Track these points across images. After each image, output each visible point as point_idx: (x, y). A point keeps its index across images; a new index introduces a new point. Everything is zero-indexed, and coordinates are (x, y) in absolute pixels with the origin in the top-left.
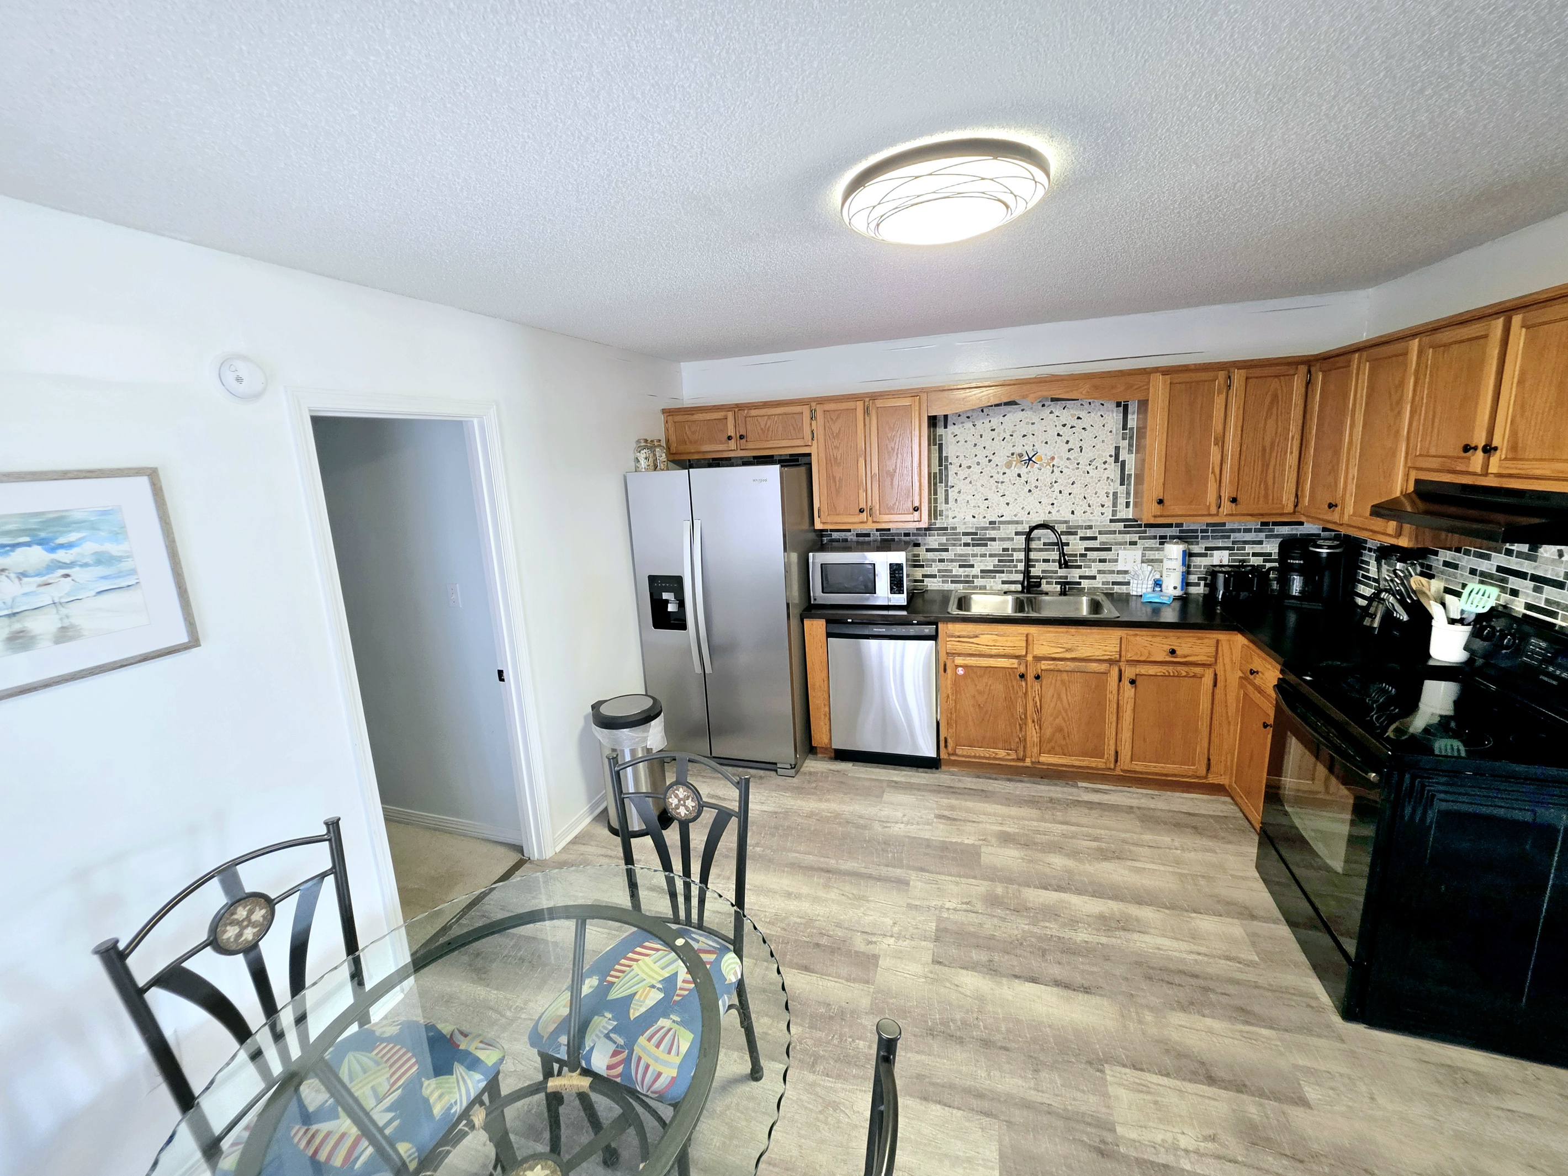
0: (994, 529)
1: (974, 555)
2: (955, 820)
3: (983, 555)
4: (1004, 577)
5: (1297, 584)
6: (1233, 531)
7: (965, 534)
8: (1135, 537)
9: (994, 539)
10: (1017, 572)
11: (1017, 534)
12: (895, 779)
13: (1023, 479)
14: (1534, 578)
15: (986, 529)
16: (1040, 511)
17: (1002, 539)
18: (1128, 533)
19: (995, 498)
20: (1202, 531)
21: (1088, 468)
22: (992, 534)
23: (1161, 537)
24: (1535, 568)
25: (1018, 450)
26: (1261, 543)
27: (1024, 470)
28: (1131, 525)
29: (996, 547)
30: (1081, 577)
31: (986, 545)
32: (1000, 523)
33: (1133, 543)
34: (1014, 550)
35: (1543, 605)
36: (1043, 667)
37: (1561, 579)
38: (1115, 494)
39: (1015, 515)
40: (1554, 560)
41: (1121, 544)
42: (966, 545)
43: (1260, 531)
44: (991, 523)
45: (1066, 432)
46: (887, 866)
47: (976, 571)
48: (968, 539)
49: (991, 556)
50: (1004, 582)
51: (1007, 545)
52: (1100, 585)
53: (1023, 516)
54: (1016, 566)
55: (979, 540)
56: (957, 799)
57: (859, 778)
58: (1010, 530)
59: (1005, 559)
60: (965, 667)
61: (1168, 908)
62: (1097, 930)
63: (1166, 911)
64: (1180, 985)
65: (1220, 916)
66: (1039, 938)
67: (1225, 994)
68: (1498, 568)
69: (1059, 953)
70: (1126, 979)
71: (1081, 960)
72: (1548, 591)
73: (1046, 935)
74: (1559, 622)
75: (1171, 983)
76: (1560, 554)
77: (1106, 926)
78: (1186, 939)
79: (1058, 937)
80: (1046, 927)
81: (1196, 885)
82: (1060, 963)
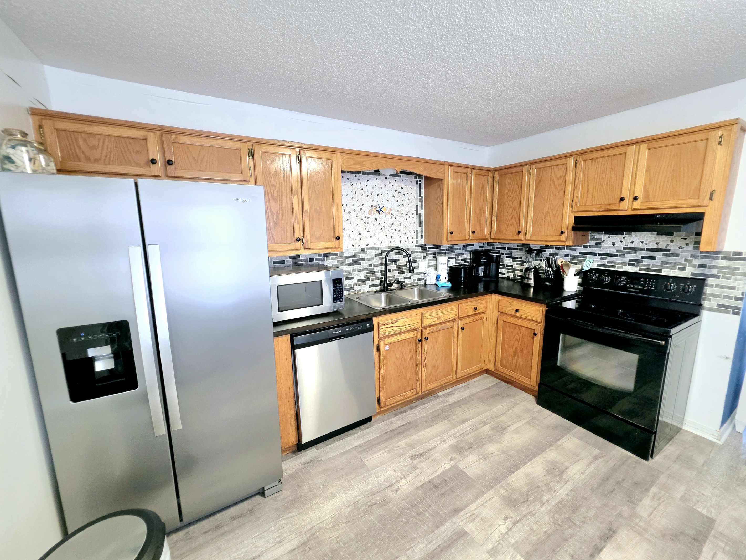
0: (364, 253)
1: (354, 271)
2: (422, 454)
3: (359, 271)
4: (370, 283)
6: (456, 249)
7: (349, 257)
8: (424, 254)
9: (364, 260)
10: (376, 279)
11: (376, 255)
12: (356, 444)
13: (378, 221)
14: (600, 254)
15: (359, 253)
16: (387, 241)
17: (369, 259)
18: (422, 252)
19: (364, 233)
20: (447, 250)
21: (406, 217)
22: (363, 256)
23: (434, 254)
24: (600, 251)
25: (375, 204)
26: (463, 254)
27: (378, 216)
28: (423, 247)
29: (365, 264)
30: (405, 278)
31: (360, 264)
32: (368, 249)
33: (424, 258)
34: (375, 265)
35: (607, 264)
36: (428, 332)
37: (615, 253)
38: (417, 231)
39: (375, 244)
40: (610, 247)
41: (420, 258)
42: (349, 264)
43: (463, 249)
44: (363, 249)
45: (396, 194)
46: (438, 527)
47: (355, 281)
48: (350, 261)
49: (363, 270)
50: (370, 286)
51: (371, 262)
52: (412, 282)
53: (379, 245)
54: (376, 276)
55: (356, 260)
56: (406, 437)
57: (333, 458)
58: (371, 254)
59: (370, 272)
60: (390, 344)
61: (551, 445)
62: (558, 482)
63: (552, 448)
64: (614, 489)
65: (563, 436)
66: (556, 512)
67: (623, 480)
68: (581, 253)
69: (574, 515)
70: (605, 505)
71: (583, 510)
72: (609, 258)
73: (554, 506)
74: (616, 269)
75: (612, 492)
76: (614, 244)
77: (556, 476)
78: (577, 459)
79: (559, 502)
80: (548, 501)
81: (538, 425)
82: (584, 522)
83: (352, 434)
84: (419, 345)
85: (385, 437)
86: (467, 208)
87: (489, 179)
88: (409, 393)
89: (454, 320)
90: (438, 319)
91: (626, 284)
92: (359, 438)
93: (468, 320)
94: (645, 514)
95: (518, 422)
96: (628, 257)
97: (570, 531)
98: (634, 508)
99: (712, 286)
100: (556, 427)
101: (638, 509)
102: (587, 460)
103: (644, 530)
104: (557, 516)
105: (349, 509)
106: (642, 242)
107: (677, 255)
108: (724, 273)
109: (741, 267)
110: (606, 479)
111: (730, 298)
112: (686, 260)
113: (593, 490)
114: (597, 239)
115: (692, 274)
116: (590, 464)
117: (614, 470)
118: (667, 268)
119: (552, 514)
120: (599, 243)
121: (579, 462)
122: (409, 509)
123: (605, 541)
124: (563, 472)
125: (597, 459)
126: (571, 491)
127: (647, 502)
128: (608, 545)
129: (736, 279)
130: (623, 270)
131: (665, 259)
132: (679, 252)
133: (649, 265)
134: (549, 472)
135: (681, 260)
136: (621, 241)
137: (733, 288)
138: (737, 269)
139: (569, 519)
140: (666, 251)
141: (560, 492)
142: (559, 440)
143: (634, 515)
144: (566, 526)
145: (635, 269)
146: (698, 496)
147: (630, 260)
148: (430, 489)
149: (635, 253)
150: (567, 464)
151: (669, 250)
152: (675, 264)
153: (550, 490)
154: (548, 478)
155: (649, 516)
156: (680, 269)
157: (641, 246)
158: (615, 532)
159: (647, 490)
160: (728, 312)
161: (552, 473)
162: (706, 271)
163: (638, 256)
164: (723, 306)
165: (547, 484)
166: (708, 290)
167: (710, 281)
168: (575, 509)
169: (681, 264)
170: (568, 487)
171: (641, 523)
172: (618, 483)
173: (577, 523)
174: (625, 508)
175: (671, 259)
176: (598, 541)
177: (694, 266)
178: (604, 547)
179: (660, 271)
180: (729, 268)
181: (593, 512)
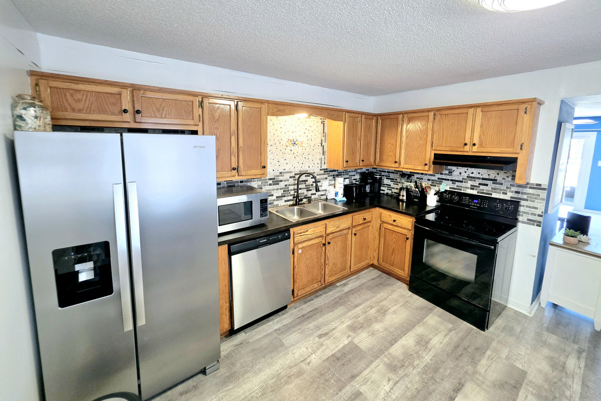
0: (281, 176)
1: (273, 190)
3: (277, 189)
4: (286, 198)
5: (368, 189)
6: (350, 172)
7: (270, 179)
8: (326, 176)
9: (281, 181)
10: (290, 195)
11: (290, 177)
12: (276, 328)
13: (292, 152)
14: (451, 180)
15: (278, 176)
16: (299, 167)
17: (285, 181)
18: (325, 174)
19: (282, 161)
20: (343, 172)
21: (314, 148)
22: (281, 178)
23: (334, 175)
24: (452, 178)
25: (291, 138)
26: (355, 175)
27: (293, 148)
28: (326, 171)
29: (282, 185)
30: (312, 194)
31: (278, 184)
32: (284, 173)
33: (326, 178)
34: (289, 185)
35: (456, 187)
36: (330, 238)
37: (461, 180)
38: (321, 158)
39: (290, 169)
40: (458, 175)
41: (323, 179)
42: (270, 185)
43: (354, 171)
44: (281, 173)
45: (307, 132)
47: (274, 197)
48: (271, 182)
49: (280, 189)
50: (285, 201)
51: (287, 183)
52: (317, 197)
53: (292, 169)
54: (290, 193)
55: (275, 182)
58: (287, 176)
59: (286, 190)
60: (302, 248)
61: (419, 323)
62: (424, 350)
63: (420, 324)
64: (462, 354)
65: (427, 315)
66: (424, 373)
67: (468, 346)
68: (438, 178)
69: (436, 375)
70: (457, 366)
71: (442, 370)
72: (457, 183)
73: (422, 369)
74: (462, 191)
75: (461, 356)
76: (460, 173)
77: (423, 346)
78: (437, 332)
79: (425, 366)
80: (417, 365)
81: (410, 307)
82: (442, 380)
83: (272, 320)
84: (324, 248)
85: (298, 320)
86: (358, 143)
87: (374, 121)
88: (316, 285)
89: (349, 228)
90: (338, 227)
91: (469, 203)
92: (278, 322)
93: (359, 228)
94: (482, 371)
95: (395, 305)
96: (470, 183)
97: (433, 387)
98: (476, 367)
99: (524, 206)
100: (422, 308)
101: (478, 367)
102: (444, 333)
103: (482, 382)
104: (424, 376)
105: (273, 381)
106: (479, 173)
107: (502, 184)
108: (531, 198)
109: (541, 194)
110: (457, 347)
111: (534, 215)
112: (507, 188)
113: (448, 355)
114: (449, 169)
115: (511, 197)
116: (446, 335)
117: (462, 339)
118: (496, 192)
119: (421, 375)
120: (451, 172)
121: (439, 334)
122: (319, 377)
123: (457, 393)
124: (427, 343)
125: (451, 331)
126: (433, 356)
127: (484, 362)
128: (459, 395)
129: (538, 202)
130: (466, 192)
131: (494, 186)
132: (503, 181)
133: (483, 190)
134: (418, 343)
135: (503, 187)
136: (465, 172)
137: (536, 208)
138: (539, 195)
139: (432, 378)
140: (494, 181)
141: (426, 358)
142: (424, 318)
143: (475, 372)
144: (430, 383)
145: (474, 192)
146: (516, 356)
147: (471, 185)
148: (334, 361)
149: (475, 181)
150: (430, 336)
151: (496, 180)
152: (500, 190)
153: (419, 357)
154: (418, 348)
155: (485, 372)
156: (503, 193)
157: (478, 176)
158: (463, 385)
159: (484, 353)
160: (534, 225)
161: (420, 344)
162: (520, 196)
163: (476, 183)
164: (531, 220)
165: (417, 353)
166: (521, 209)
167: (522, 203)
168: (436, 370)
169: (504, 190)
170: (432, 354)
171: (480, 378)
172: (465, 349)
173: (438, 380)
174: (470, 367)
175: (497, 186)
176: (452, 393)
177: (512, 192)
178: (456, 397)
179: (491, 194)
180: (533, 194)
181: (449, 371)
